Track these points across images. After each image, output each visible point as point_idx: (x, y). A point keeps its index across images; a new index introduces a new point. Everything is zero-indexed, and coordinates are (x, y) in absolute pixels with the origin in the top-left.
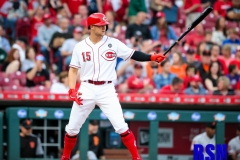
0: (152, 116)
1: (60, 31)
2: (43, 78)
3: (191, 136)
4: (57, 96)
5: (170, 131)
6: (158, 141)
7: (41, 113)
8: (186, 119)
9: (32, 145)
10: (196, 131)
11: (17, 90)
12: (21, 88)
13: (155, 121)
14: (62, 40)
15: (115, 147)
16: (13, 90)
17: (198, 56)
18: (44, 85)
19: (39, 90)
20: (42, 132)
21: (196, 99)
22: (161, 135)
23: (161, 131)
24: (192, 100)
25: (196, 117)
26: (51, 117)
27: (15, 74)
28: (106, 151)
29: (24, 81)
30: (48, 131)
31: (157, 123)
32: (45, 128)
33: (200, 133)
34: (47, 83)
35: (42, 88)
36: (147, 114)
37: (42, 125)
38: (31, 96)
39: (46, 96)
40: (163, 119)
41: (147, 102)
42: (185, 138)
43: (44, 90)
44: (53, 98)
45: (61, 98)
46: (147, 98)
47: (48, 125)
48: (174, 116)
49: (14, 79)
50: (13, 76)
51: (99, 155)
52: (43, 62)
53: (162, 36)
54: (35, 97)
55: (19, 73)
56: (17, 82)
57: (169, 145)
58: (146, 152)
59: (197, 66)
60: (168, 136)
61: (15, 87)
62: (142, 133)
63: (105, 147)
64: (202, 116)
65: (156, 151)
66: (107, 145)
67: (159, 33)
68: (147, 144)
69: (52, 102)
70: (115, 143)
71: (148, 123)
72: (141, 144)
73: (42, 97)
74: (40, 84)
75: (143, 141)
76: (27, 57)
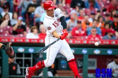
0: (84, 51)
1: (32, 3)
2: (22, 30)
3: (107, 63)
4: (30, 40)
5: (95, 60)
6: (89, 66)
7: (21, 50)
8: (104, 53)
9: (14, 68)
10: (110, 60)
11: (7, 36)
12: (10, 35)
13: (86, 54)
14: (34, 8)
15: (64, 69)
16: (5, 37)
17: (111, 17)
18: (23, 34)
19: (20, 37)
20: (22, 60)
21: (110, 42)
22: (90, 62)
23: (90, 60)
24: (108, 43)
25: (110, 52)
26: (26, 52)
27: (6, 27)
28: (58, 71)
29: (11, 31)
30: (25, 60)
31: (87, 56)
32: (24, 58)
33: (112, 61)
34: (25, 33)
35: (21, 35)
36: (82, 50)
37: (22, 57)
38: (15, 40)
39: (24, 40)
40: (91, 53)
41: (82, 44)
42: (103, 64)
43: (22, 37)
44: (28, 41)
45: (32, 41)
46: (82, 41)
47: (25, 57)
48: (97, 52)
49: (5, 30)
50: (5, 29)
51: (54, 73)
52: (22, 21)
53: (91, 6)
54: (18, 41)
55: (8, 27)
56: (7, 32)
57: (95, 68)
58: (81, 72)
59: (111, 23)
60: (94, 63)
61: (6, 35)
62: (79, 61)
63: (58, 69)
64: (113, 51)
65: (87, 71)
66: (59, 68)
67: (90, 4)
68: (82, 67)
69: (27, 43)
70: (64, 67)
71: (82, 55)
72: (78, 68)
73: (21, 41)
74: (20, 33)
75: (79, 66)
76: (13, 18)
